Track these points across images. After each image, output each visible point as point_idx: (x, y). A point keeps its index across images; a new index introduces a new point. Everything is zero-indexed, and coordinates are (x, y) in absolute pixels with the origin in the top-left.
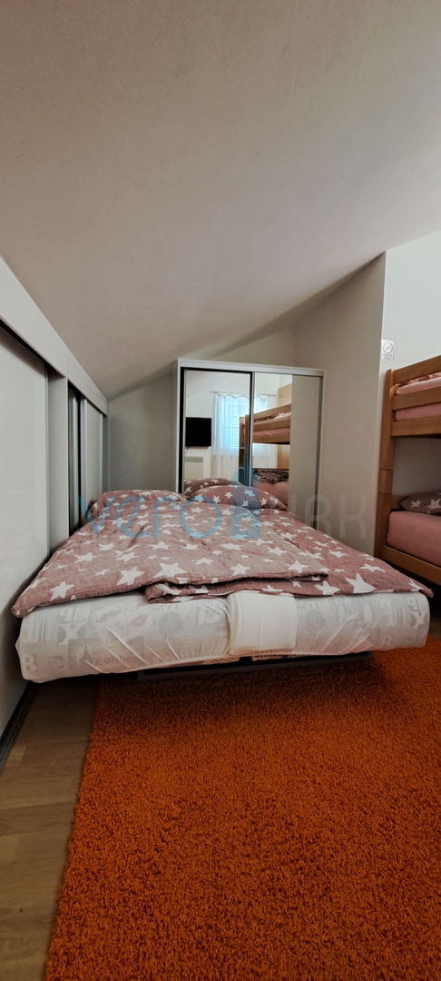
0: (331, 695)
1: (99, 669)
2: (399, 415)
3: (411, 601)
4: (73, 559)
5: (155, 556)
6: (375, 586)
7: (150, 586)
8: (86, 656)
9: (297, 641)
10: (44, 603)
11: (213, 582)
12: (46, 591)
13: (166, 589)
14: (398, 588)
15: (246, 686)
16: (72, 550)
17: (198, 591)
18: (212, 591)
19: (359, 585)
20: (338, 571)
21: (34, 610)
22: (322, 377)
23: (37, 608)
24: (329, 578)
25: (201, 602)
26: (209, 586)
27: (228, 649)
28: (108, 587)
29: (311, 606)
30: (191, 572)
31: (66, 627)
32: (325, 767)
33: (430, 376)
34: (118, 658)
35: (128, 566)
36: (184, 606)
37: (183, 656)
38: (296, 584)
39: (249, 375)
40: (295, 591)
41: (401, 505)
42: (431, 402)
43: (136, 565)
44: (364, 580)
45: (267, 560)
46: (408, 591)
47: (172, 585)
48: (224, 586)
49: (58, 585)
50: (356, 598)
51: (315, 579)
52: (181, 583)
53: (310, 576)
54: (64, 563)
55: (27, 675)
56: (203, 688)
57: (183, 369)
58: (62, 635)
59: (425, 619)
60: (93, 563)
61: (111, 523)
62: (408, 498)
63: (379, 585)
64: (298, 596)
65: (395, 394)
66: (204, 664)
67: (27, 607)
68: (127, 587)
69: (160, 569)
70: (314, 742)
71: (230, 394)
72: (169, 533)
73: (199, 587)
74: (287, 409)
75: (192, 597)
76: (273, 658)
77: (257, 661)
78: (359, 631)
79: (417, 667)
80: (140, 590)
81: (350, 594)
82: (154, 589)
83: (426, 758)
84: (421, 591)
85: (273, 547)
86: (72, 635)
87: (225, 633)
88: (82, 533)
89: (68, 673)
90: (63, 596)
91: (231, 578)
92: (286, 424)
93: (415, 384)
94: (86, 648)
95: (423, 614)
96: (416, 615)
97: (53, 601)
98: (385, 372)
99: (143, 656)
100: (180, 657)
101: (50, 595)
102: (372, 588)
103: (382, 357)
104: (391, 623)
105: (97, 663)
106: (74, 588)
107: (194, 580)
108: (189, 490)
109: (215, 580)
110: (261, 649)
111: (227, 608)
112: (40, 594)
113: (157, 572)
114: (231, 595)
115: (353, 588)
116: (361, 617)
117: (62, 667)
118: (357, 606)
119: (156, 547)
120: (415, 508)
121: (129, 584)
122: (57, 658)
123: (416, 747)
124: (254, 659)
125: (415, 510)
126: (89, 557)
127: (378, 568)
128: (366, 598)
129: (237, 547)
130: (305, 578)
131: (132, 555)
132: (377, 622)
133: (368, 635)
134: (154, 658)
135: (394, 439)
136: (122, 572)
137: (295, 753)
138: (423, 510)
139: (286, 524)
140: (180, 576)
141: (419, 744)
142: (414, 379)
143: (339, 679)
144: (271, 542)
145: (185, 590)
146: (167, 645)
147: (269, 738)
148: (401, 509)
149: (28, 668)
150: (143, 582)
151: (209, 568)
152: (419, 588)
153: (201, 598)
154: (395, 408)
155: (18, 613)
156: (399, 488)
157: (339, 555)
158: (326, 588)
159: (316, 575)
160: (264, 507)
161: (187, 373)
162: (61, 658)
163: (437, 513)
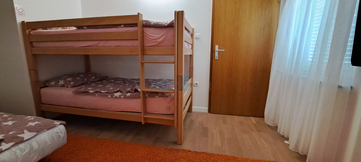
2: (35, 45)
3: (57, 130)
6: (36, 132)
14: (49, 127)
19: (27, 135)
20: (11, 133)
24: (6, 140)
41: (45, 85)
44: (29, 131)
46: (55, 127)
50: (27, 142)
59: (64, 134)
62: (48, 81)
63: (39, 130)
65: (29, 34)
78: (32, 155)
81: (22, 142)
84: (60, 124)
95: (63, 132)
96: (60, 134)
98: (20, 22)
104: (49, 143)
115: (23, 138)
116: (31, 149)
118: (28, 145)
125: (53, 86)
127: (37, 123)
128: (33, 139)
132: (41, 146)
133: (38, 154)
135: (34, 55)
138: (56, 85)
148: (46, 86)
152: (59, 123)
154: (32, 41)
156: (43, 77)
157: (10, 123)
158: (4, 146)
163: (63, 86)
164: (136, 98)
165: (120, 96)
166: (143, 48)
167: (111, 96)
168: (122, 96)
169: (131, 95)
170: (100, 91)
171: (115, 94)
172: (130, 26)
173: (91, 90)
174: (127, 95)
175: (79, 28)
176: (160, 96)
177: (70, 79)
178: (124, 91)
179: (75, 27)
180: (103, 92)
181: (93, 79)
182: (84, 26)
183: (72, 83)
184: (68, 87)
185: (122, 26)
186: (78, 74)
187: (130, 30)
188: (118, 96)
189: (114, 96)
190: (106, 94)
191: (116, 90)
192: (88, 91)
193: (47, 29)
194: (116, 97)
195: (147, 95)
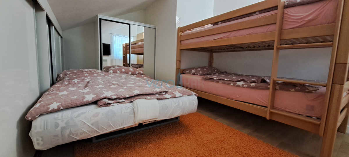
0: (169, 133)
1: (78, 138)
2: (182, 42)
3: (193, 98)
4: (57, 94)
5: (99, 90)
7: (99, 100)
8: (71, 133)
9: (159, 115)
10: (45, 112)
11: (126, 97)
12: (46, 107)
13: (107, 101)
14: (189, 94)
15: (139, 136)
16: (55, 91)
17: (121, 101)
18: (126, 100)
19: (178, 94)
20: (170, 90)
21: (39, 116)
22: (155, 29)
23: (41, 115)
24: (168, 93)
25: (122, 105)
26: (125, 98)
27: (134, 121)
28: (80, 102)
29: (163, 102)
30: (117, 94)
31: (59, 122)
32: (172, 155)
33: (192, 30)
34: (87, 132)
35: (88, 94)
36: (115, 107)
37: (116, 126)
38: (157, 95)
39: (129, 25)
40: (157, 98)
42: (193, 38)
43: (92, 93)
44: (179, 92)
45: (146, 88)
46: (192, 95)
47: (109, 99)
48: (131, 98)
49: (52, 104)
50: (177, 98)
51: (163, 93)
52: (113, 98)
53: (162, 92)
54: (52, 96)
55: (37, 147)
56: (122, 140)
57: (100, 19)
58: (57, 125)
60: (68, 94)
61: (71, 81)
62: (185, 70)
63: (184, 94)
64: (159, 99)
65: (181, 35)
66: (125, 128)
67: (35, 115)
68: (88, 102)
69: (104, 93)
70: (166, 148)
71: (118, 35)
72: (103, 82)
73: (121, 99)
74: (142, 40)
75: (118, 103)
76: (151, 122)
77: (145, 125)
78: (178, 109)
79: (192, 120)
80: (95, 103)
81: (175, 97)
82: (102, 101)
83: (200, 144)
84: (195, 95)
85: (146, 85)
86: (62, 124)
87: (133, 115)
88: (58, 85)
89: (61, 142)
90: (56, 108)
91: (133, 95)
92: (142, 46)
93: (187, 32)
94: (70, 129)
95: (196, 101)
96: (194, 102)
97: (50, 111)
98: (178, 28)
99: (98, 129)
100: (115, 127)
101: (49, 108)
102: (181, 95)
103: (177, 23)
104: (187, 105)
105: (76, 136)
106: (61, 104)
107: (119, 96)
108: (105, 70)
109: (127, 96)
110: (147, 119)
111: (133, 106)
112: (42, 108)
113: (102, 95)
114: (134, 101)
115: (176, 95)
116: (179, 104)
117: (58, 140)
118: (178, 101)
119: (98, 87)
120: (188, 73)
121: (89, 100)
122: (55, 136)
123: (197, 142)
124: (144, 124)
125: (188, 74)
126: (65, 93)
127: (182, 89)
128: (180, 98)
129: (133, 85)
130: (160, 93)
131: (88, 90)
132: (184, 105)
133: (181, 110)
134: (104, 129)
135: (181, 50)
136: (85, 96)
137: (161, 153)
138: (190, 73)
139: (147, 79)
140: (113, 95)
141: (198, 141)
142: (187, 30)
143: (170, 128)
144: (145, 83)
145: (115, 101)
146: (110, 124)
147: (151, 150)
148: (183, 73)
149: (38, 144)
150: (96, 99)
151: (124, 92)
152: (195, 94)
153: (122, 103)
154: (181, 40)
155: (30, 118)
156: (183, 67)
158: (167, 96)
159: (164, 92)
160: (137, 74)
161: (102, 22)
162: (57, 136)
163: (194, 74)
164: (262, 89)
165: (243, 86)
166: (281, 31)
167: (234, 84)
168: (245, 85)
169: (255, 86)
170: (223, 79)
171: (237, 82)
172: (267, 10)
173: (215, 77)
174: (251, 85)
175: (214, 24)
176: (297, 91)
177: (199, 69)
178: (249, 81)
179: (211, 24)
180: (226, 79)
181: (215, 72)
182: (219, 22)
183: (201, 72)
184: (197, 75)
185: (257, 13)
186: (205, 67)
187: (266, 15)
188: (241, 85)
189: (236, 85)
190: (230, 82)
191: (239, 79)
192: (213, 78)
193: (191, 30)
194: (239, 86)
195: (277, 87)
